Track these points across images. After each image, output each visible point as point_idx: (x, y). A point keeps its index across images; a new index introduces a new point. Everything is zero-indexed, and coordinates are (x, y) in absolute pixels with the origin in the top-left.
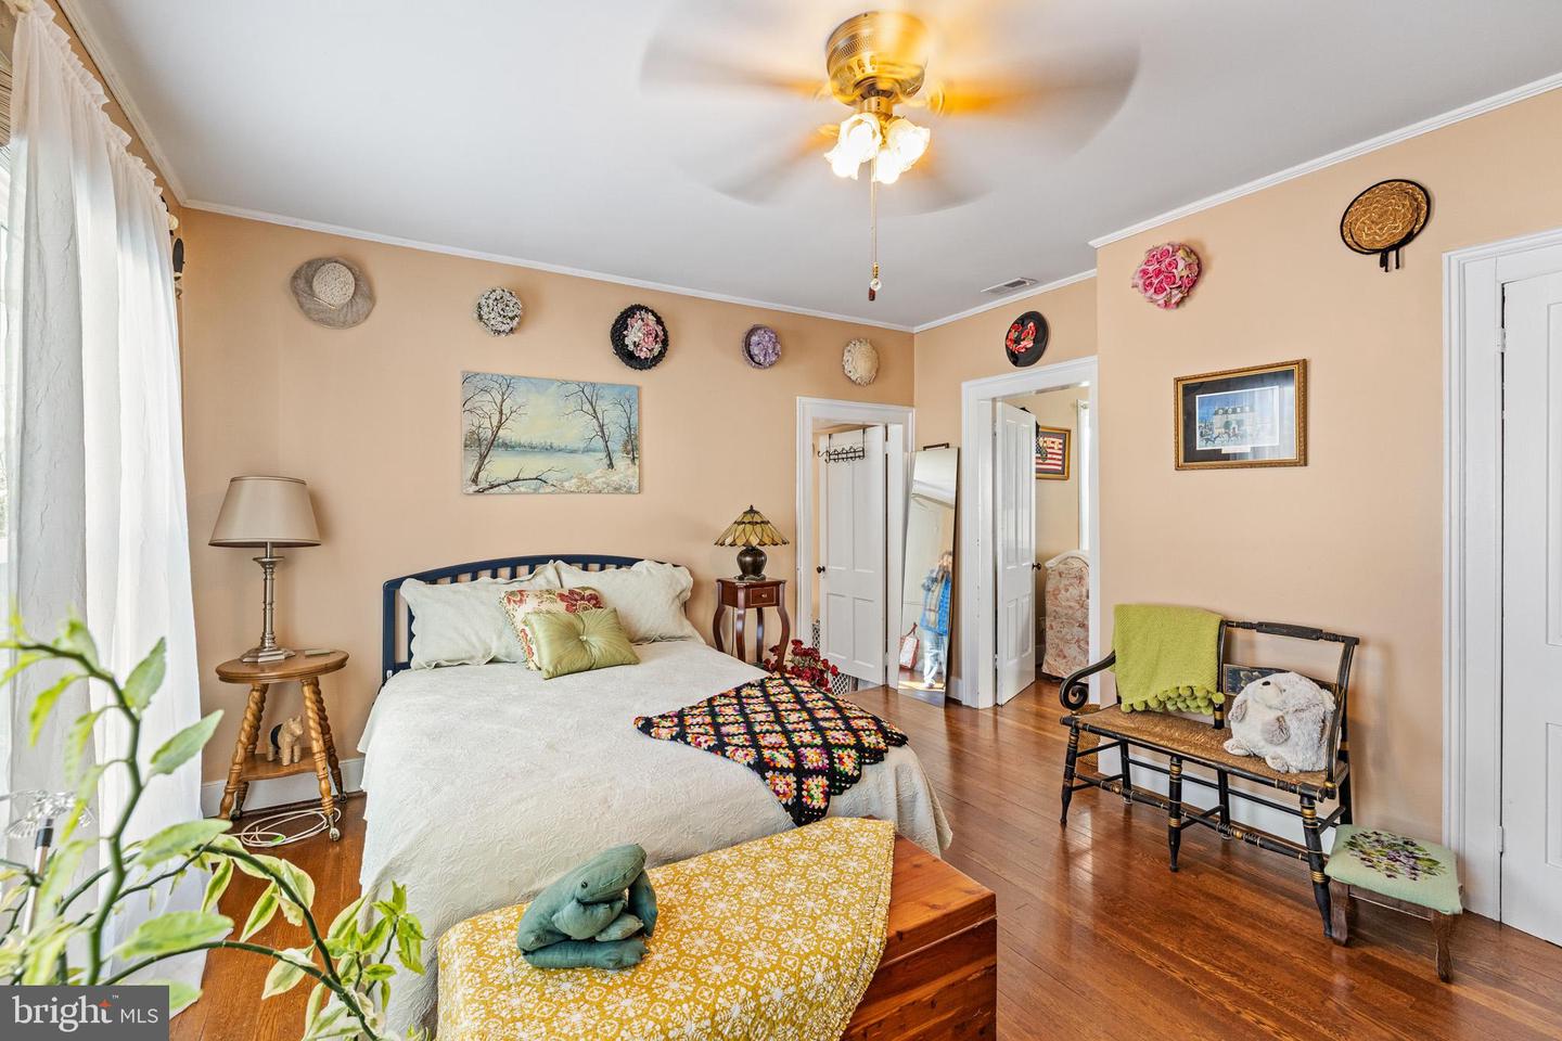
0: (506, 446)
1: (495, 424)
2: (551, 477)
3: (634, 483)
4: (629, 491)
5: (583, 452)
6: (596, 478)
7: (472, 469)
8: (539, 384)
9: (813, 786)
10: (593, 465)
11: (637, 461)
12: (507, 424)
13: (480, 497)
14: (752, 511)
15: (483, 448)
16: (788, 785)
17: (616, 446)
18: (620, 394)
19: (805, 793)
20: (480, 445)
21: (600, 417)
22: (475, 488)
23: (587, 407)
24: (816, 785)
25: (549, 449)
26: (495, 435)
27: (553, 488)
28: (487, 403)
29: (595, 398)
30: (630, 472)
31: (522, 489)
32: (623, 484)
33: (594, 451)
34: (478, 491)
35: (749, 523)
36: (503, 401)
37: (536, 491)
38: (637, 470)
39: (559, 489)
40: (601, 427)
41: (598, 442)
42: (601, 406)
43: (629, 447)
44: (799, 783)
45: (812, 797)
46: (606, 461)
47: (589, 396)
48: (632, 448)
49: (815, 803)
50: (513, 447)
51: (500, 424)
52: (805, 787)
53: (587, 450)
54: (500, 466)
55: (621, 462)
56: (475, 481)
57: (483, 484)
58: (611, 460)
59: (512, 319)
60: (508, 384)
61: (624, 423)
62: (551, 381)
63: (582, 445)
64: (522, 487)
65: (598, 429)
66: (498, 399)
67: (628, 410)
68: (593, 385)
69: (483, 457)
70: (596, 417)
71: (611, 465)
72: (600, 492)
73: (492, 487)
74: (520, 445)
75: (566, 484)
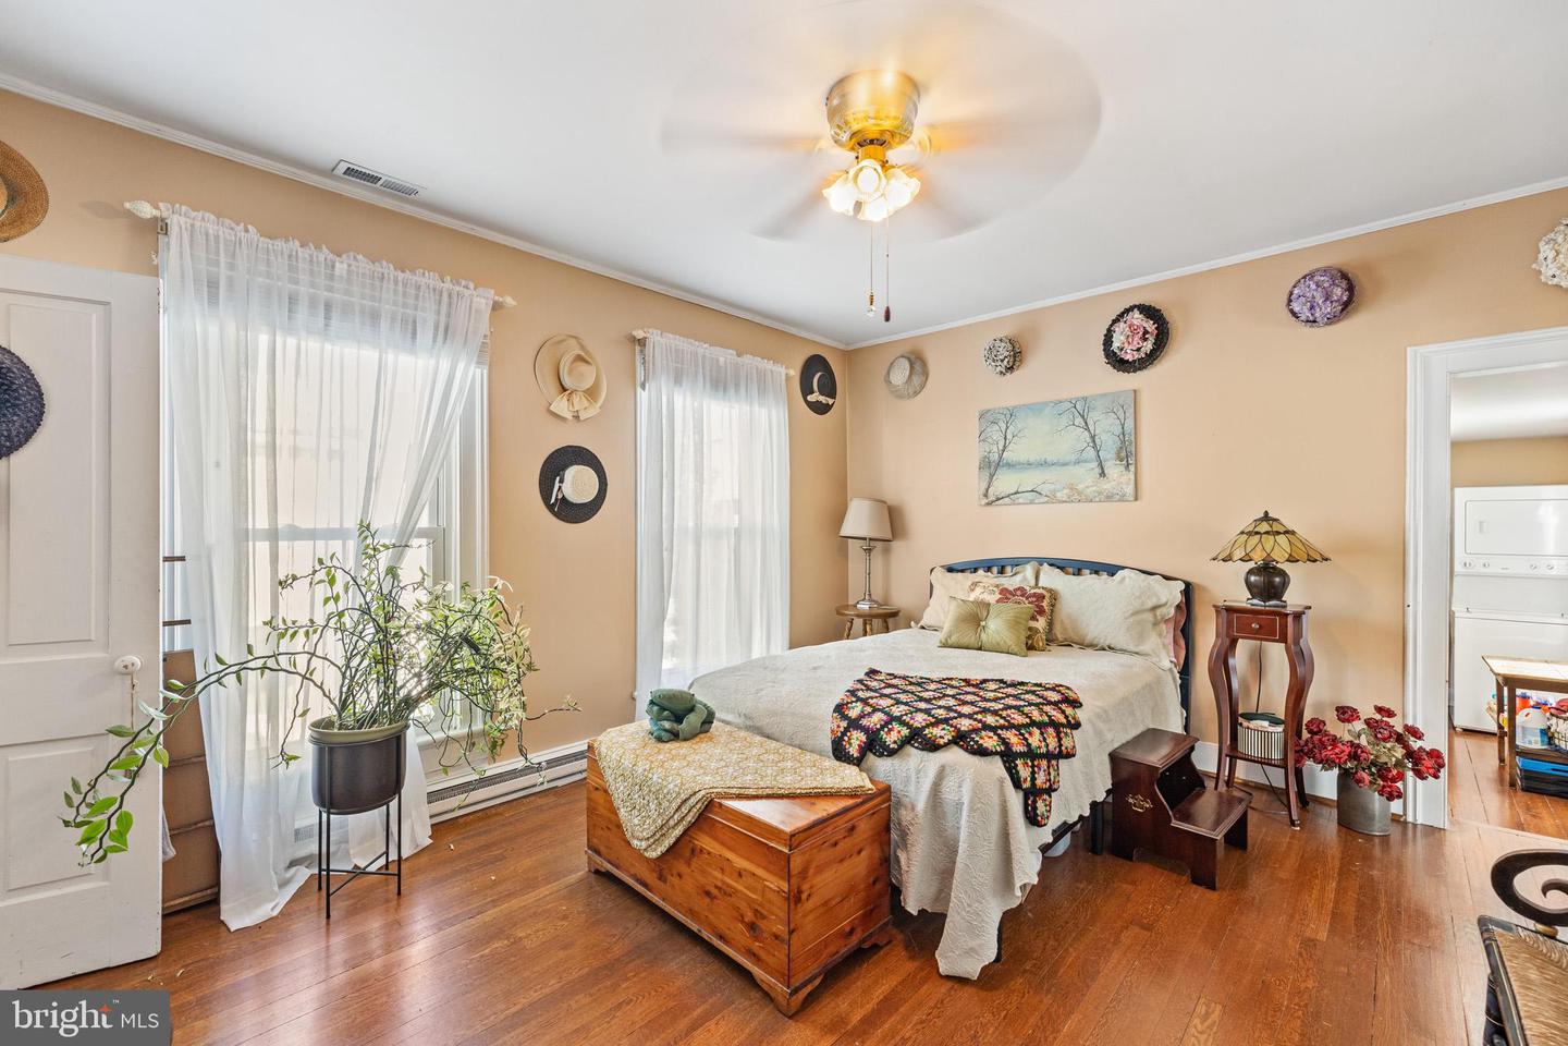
0: (1009, 465)
1: (1001, 448)
2: (1045, 489)
3: (1130, 490)
4: (1122, 499)
5: (1075, 464)
6: (1087, 487)
7: (985, 485)
8: (1035, 409)
9: (854, 736)
10: (1085, 477)
11: (1132, 468)
12: (1010, 448)
13: (989, 508)
14: (1266, 517)
15: (993, 468)
16: (838, 726)
17: (1108, 454)
18: (1113, 402)
19: (846, 738)
20: (990, 467)
21: (1091, 428)
22: (985, 501)
23: (1079, 421)
24: (857, 739)
25: (1044, 464)
26: (1001, 457)
27: (1046, 499)
28: (995, 433)
29: (1086, 411)
30: (1123, 479)
31: (1021, 501)
32: (1115, 491)
33: (1086, 461)
34: (988, 504)
35: (1267, 533)
36: (1007, 428)
37: (1032, 502)
38: (1133, 477)
39: (1052, 499)
40: (1093, 438)
41: (1091, 453)
42: (1092, 417)
43: (1123, 454)
44: (847, 730)
45: (851, 744)
46: (1098, 471)
47: (1080, 410)
48: (1128, 454)
49: (851, 749)
50: (1013, 466)
51: (1005, 447)
52: (849, 734)
53: (1078, 462)
54: (1005, 483)
55: (1114, 470)
56: (986, 495)
57: (992, 498)
58: (1102, 468)
59: (1002, 361)
60: (1011, 414)
61: (1118, 430)
62: (1045, 404)
63: (1073, 458)
64: (1021, 498)
65: (1088, 440)
66: (1004, 427)
67: (1122, 417)
68: (1085, 399)
69: (992, 476)
70: (1088, 429)
71: (1103, 474)
72: (1091, 501)
73: (998, 499)
74: (1020, 464)
75: (1058, 494)
